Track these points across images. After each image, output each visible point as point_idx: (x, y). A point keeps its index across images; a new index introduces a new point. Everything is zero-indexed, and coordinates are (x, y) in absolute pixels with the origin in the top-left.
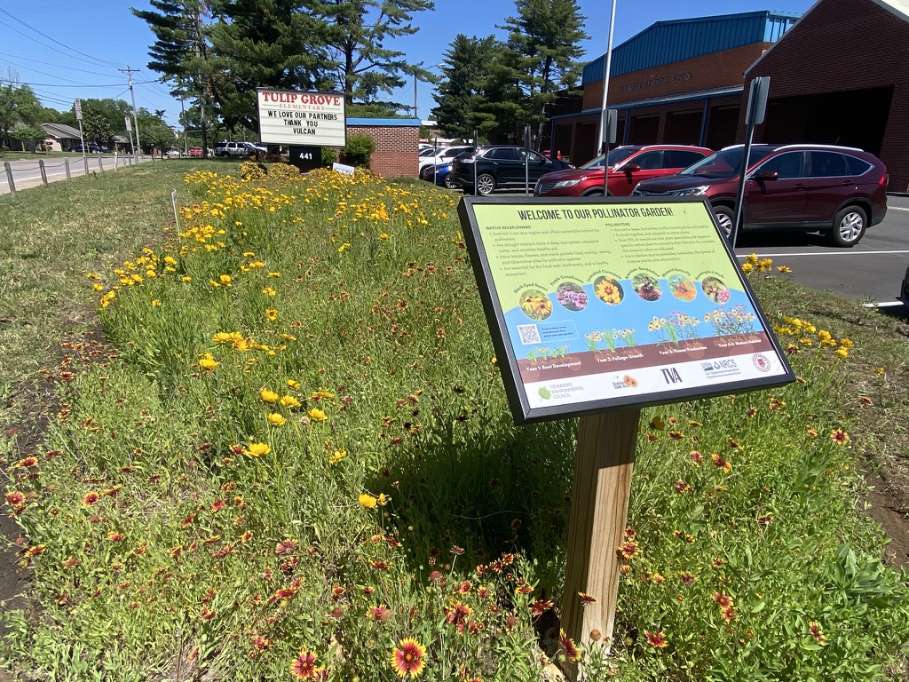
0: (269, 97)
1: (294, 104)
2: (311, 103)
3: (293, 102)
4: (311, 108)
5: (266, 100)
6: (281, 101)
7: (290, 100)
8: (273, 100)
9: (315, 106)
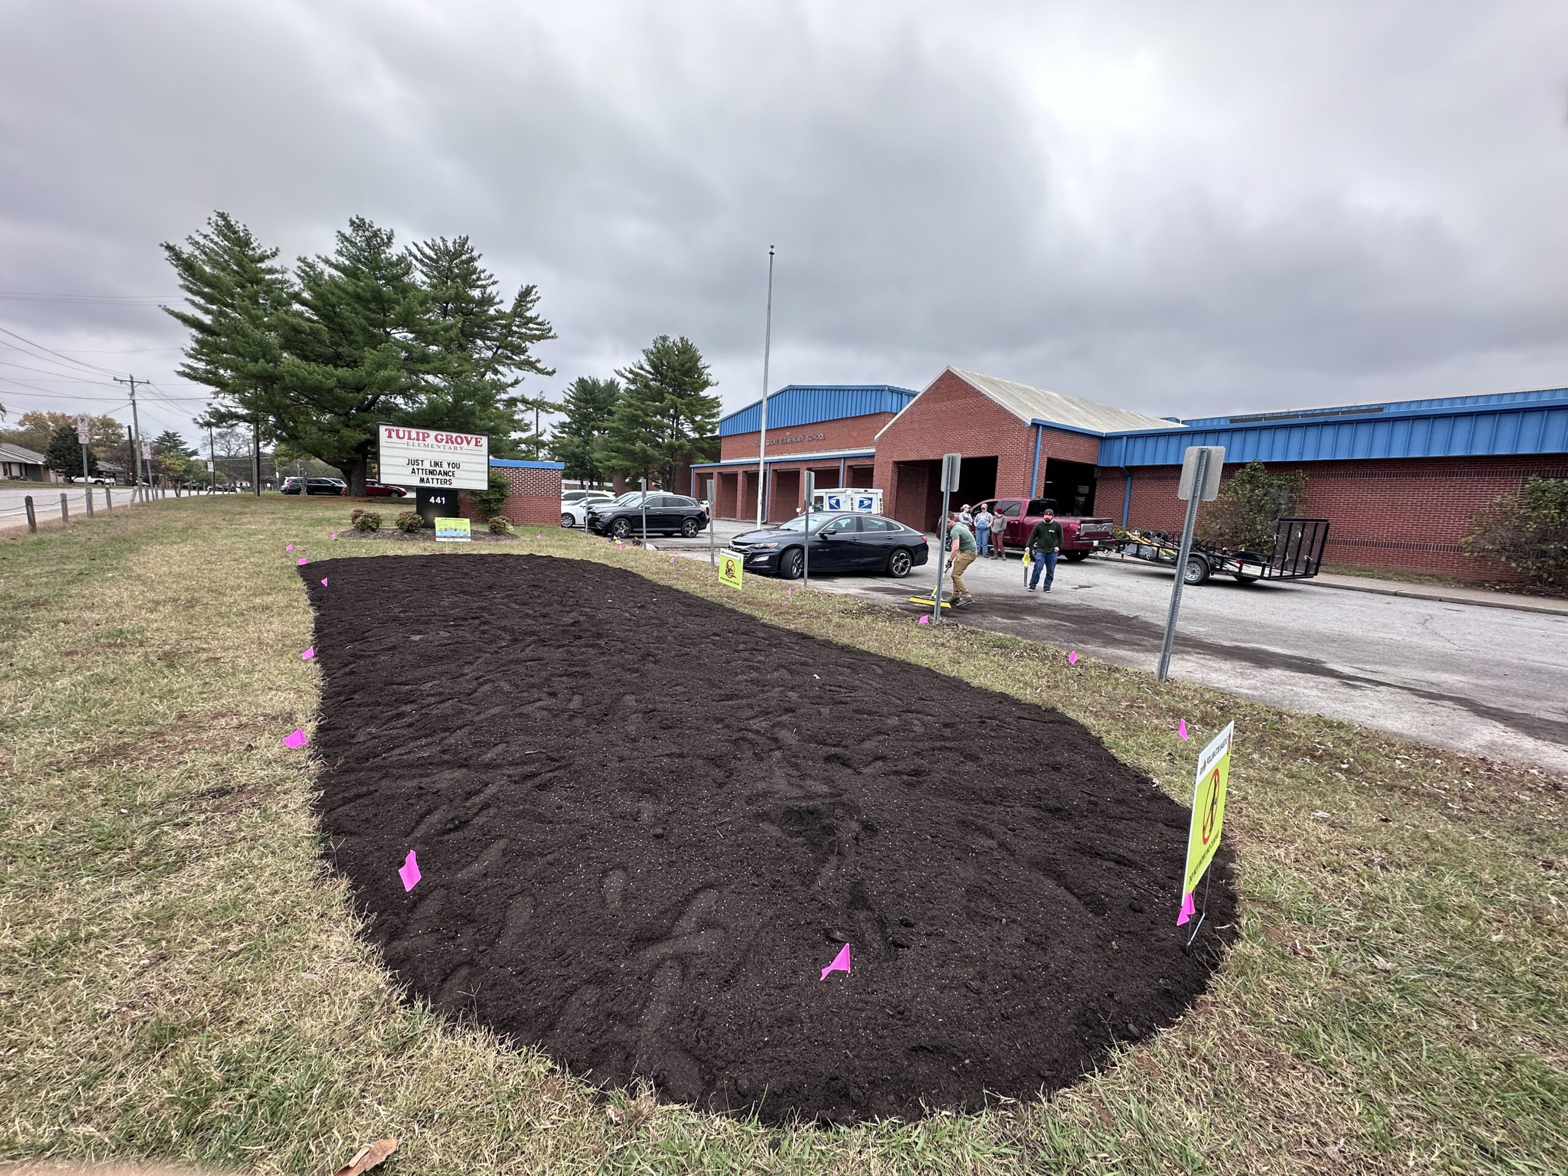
0: (394, 434)
1: (426, 442)
2: (447, 442)
3: (424, 440)
4: (447, 448)
5: (390, 436)
6: (409, 438)
7: (421, 437)
8: (398, 437)
9: (452, 446)
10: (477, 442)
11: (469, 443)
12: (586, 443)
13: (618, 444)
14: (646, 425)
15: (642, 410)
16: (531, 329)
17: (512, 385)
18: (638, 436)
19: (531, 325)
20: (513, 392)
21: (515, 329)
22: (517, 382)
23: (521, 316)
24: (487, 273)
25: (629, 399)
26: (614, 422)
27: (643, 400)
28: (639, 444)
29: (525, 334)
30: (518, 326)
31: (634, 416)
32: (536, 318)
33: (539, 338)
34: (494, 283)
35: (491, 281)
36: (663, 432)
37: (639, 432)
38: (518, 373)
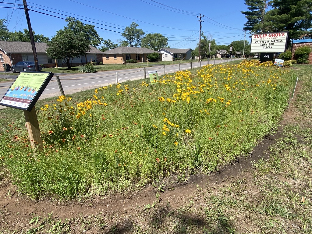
1: (266, 38)
2: (273, 36)
5: (255, 37)
6: (261, 37)
7: (264, 36)
8: (258, 37)
10: (283, 35)
11: (280, 35)
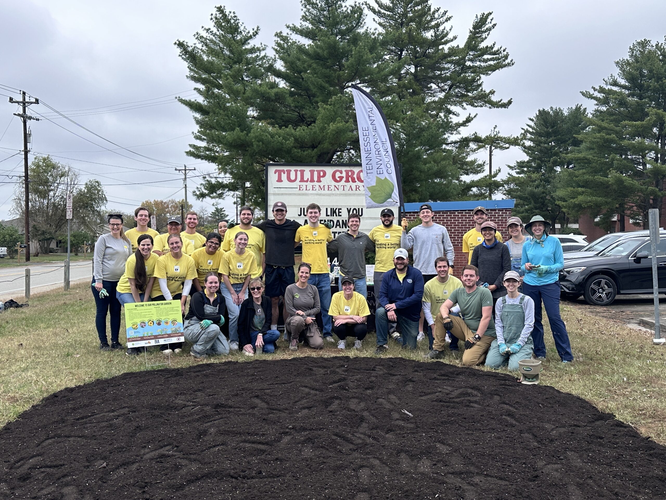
0: (284, 176)
1: (322, 184)
2: (347, 181)
3: (319, 181)
4: (347, 188)
5: (280, 180)
6: (302, 180)
7: (316, 178)
8: (289, 179)
9: (353, 185)
12: (547, 181)
13: (586, 177)
14: (622, 150)
15: (616, 133)
16: (485, 61)
17: (464, 124)
18: (611, 165)
19: (486, 57)
20: (465, 132)
21: (468, 63)
22: (469, 120)
23: (474, 48)
24: (442, 11)
25: (600, 123)
26: (580, 152)
27: (617, 122)
28: (612, 175)
29: (480, 67)
30: (471, 60)
31: (607, 141)
32: (492, 48)
33: (493, 69)
34: (448, 19)
35: (445, 18)
36: (644, 157)
37: (613, 160)
38: (470, 110)
